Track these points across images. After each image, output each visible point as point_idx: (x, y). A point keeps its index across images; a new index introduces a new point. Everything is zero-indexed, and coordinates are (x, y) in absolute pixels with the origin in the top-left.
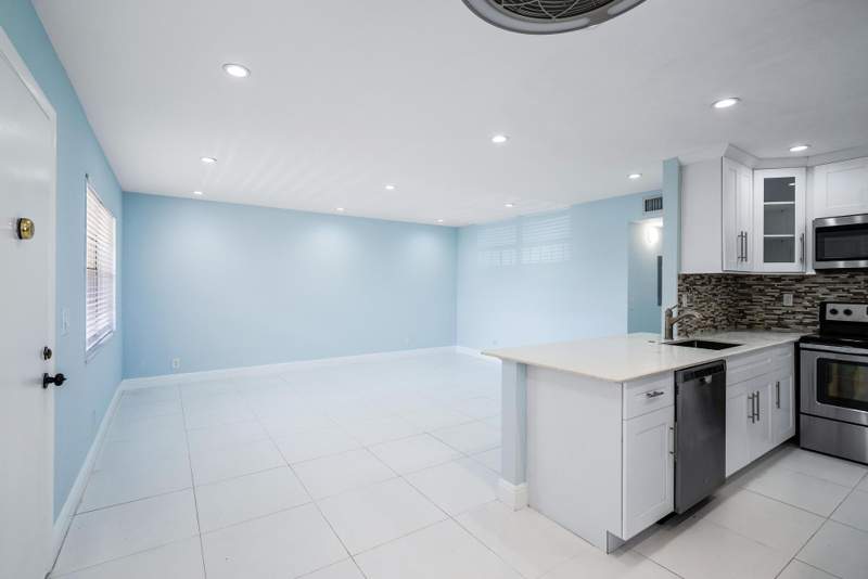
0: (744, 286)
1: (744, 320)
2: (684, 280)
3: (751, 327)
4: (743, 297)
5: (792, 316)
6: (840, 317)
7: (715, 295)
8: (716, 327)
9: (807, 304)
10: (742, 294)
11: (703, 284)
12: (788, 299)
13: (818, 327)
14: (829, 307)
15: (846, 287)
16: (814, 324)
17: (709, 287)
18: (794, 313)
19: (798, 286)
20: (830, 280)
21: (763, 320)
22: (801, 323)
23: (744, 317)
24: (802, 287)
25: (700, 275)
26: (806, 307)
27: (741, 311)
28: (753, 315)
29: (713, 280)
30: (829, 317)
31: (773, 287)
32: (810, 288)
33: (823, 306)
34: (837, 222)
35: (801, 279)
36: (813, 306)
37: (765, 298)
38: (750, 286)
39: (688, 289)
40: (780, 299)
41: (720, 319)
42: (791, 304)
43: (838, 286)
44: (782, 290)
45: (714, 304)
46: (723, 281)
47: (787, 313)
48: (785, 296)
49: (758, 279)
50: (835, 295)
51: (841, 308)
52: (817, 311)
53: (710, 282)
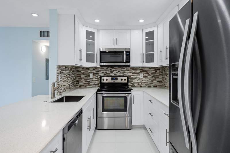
0: (78, 71)
1: (78, 85)
2: (59, 68)
3: (80, 87)
4: (78, 76)
5: (92, 82)
6: (105, 81)
7: (70, 75)
8: (70, 88)
9: (96, 77)
10: (77, 74)
11: (66, 70)
12: (91, 76)
13: (99, 85)
14: (102, 78)
15: (106, 71)
16: (98, 84)
17: (68, 72)
18: (93, 81)
19: (94, 71)
20: (102, 69)
21: (84, 84)
22: (94, 84)
23: (78, 83)
24: (95, 71)
25: (65, 66)
26: (96, 78)
27: (77, 81)
28: (81, 82)
29: (69, 69)
30: (102, 81)
31: (87, 72)
32: (97, 72)
33: (101, 78)
34: (105, 49)
35: (95, 69)
36: (98, 78)
37: (85, 76)
38: (80, 71)
39: (61, 73)
40: (89, 76)
41: (71, 84)
42: (92, 78)
43: (104, 71)
44: (89, 73)
45: (69, 78)
46: (72, 69)
47: (91, 81)
48: (91, 75)
49: (82, 69)
50: (103, 74)
51: (105, 78)
52: (99, 79)
53: (68, 69)
